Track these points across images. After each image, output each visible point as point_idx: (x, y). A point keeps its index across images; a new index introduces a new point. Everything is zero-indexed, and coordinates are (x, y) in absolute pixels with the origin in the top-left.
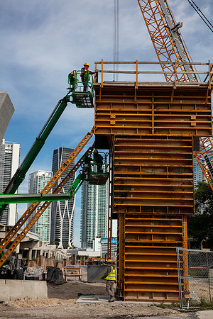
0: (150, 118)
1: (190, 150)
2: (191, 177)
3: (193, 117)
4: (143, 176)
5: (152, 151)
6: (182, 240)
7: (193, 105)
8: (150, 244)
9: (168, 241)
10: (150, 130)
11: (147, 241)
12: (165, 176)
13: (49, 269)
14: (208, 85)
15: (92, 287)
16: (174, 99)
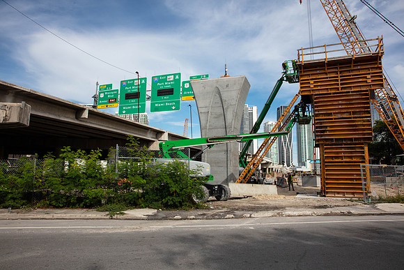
0: (337, 81)
1: (368, 99)
2: (370, 117)
3: (369, 76)
4: (335, 119)
5: (340, 102)
6: (364, 159)
7: (368, 68)
8: (342, 162)
9: (354, 160)
10: (338, 89)
11: (340, 160)
12: (351, 118)
13: (278, 178)
14: (378, 53)
15: (305, 189)
16: (354, 66)
